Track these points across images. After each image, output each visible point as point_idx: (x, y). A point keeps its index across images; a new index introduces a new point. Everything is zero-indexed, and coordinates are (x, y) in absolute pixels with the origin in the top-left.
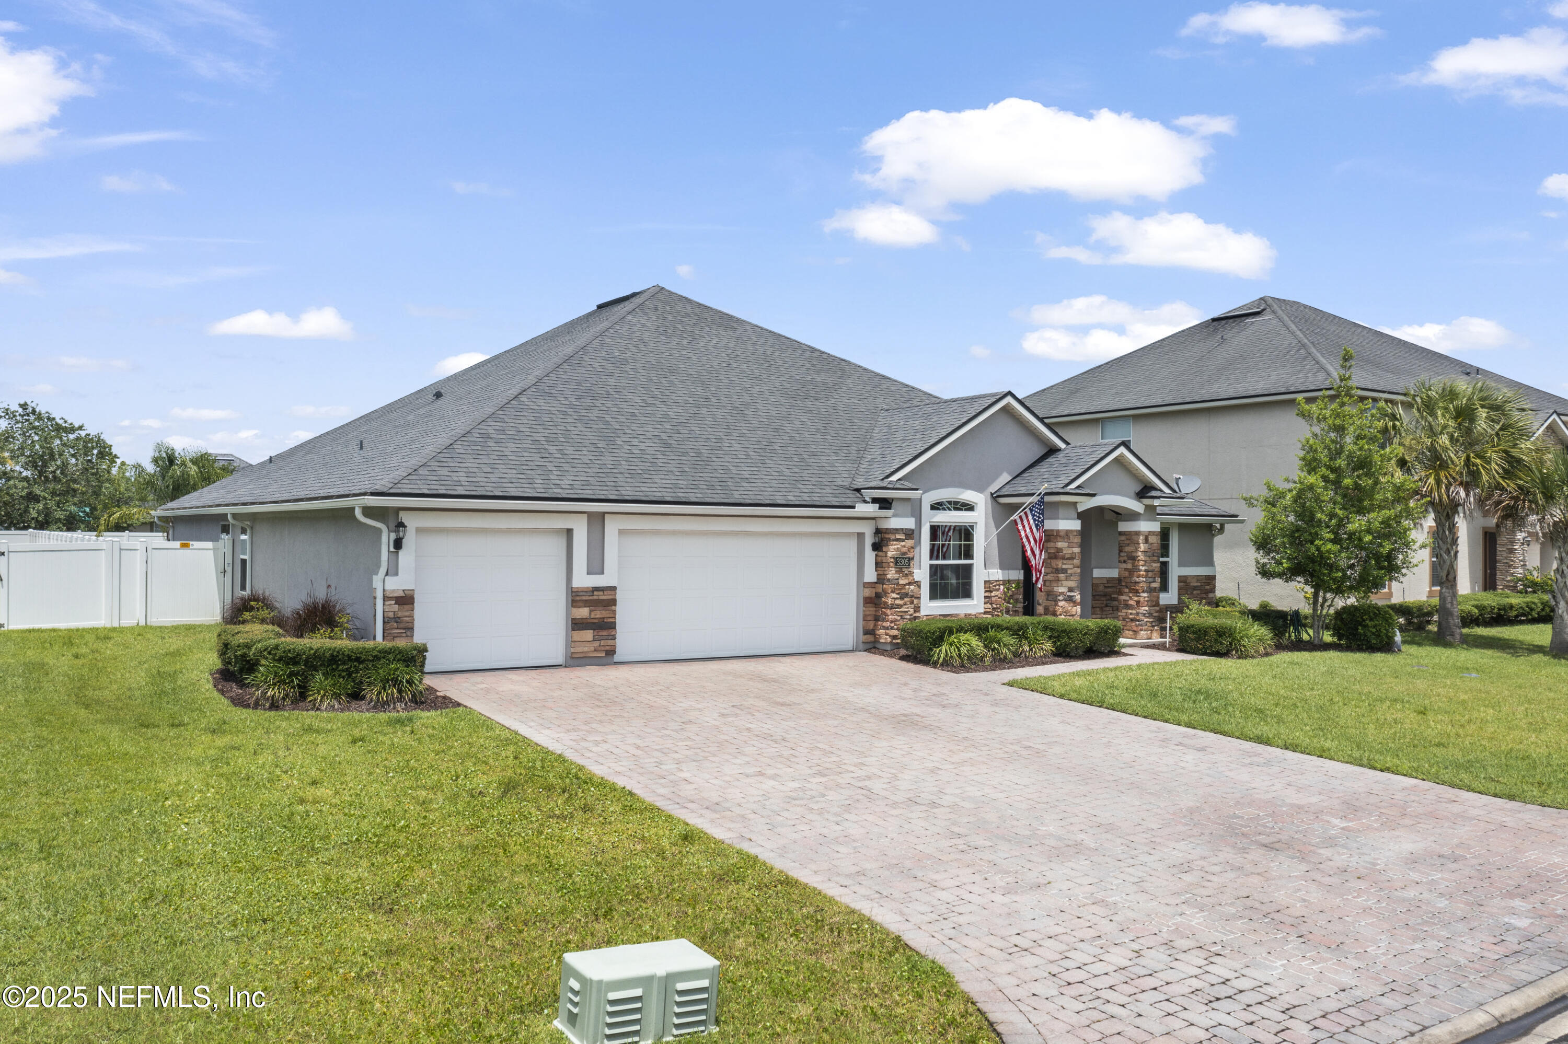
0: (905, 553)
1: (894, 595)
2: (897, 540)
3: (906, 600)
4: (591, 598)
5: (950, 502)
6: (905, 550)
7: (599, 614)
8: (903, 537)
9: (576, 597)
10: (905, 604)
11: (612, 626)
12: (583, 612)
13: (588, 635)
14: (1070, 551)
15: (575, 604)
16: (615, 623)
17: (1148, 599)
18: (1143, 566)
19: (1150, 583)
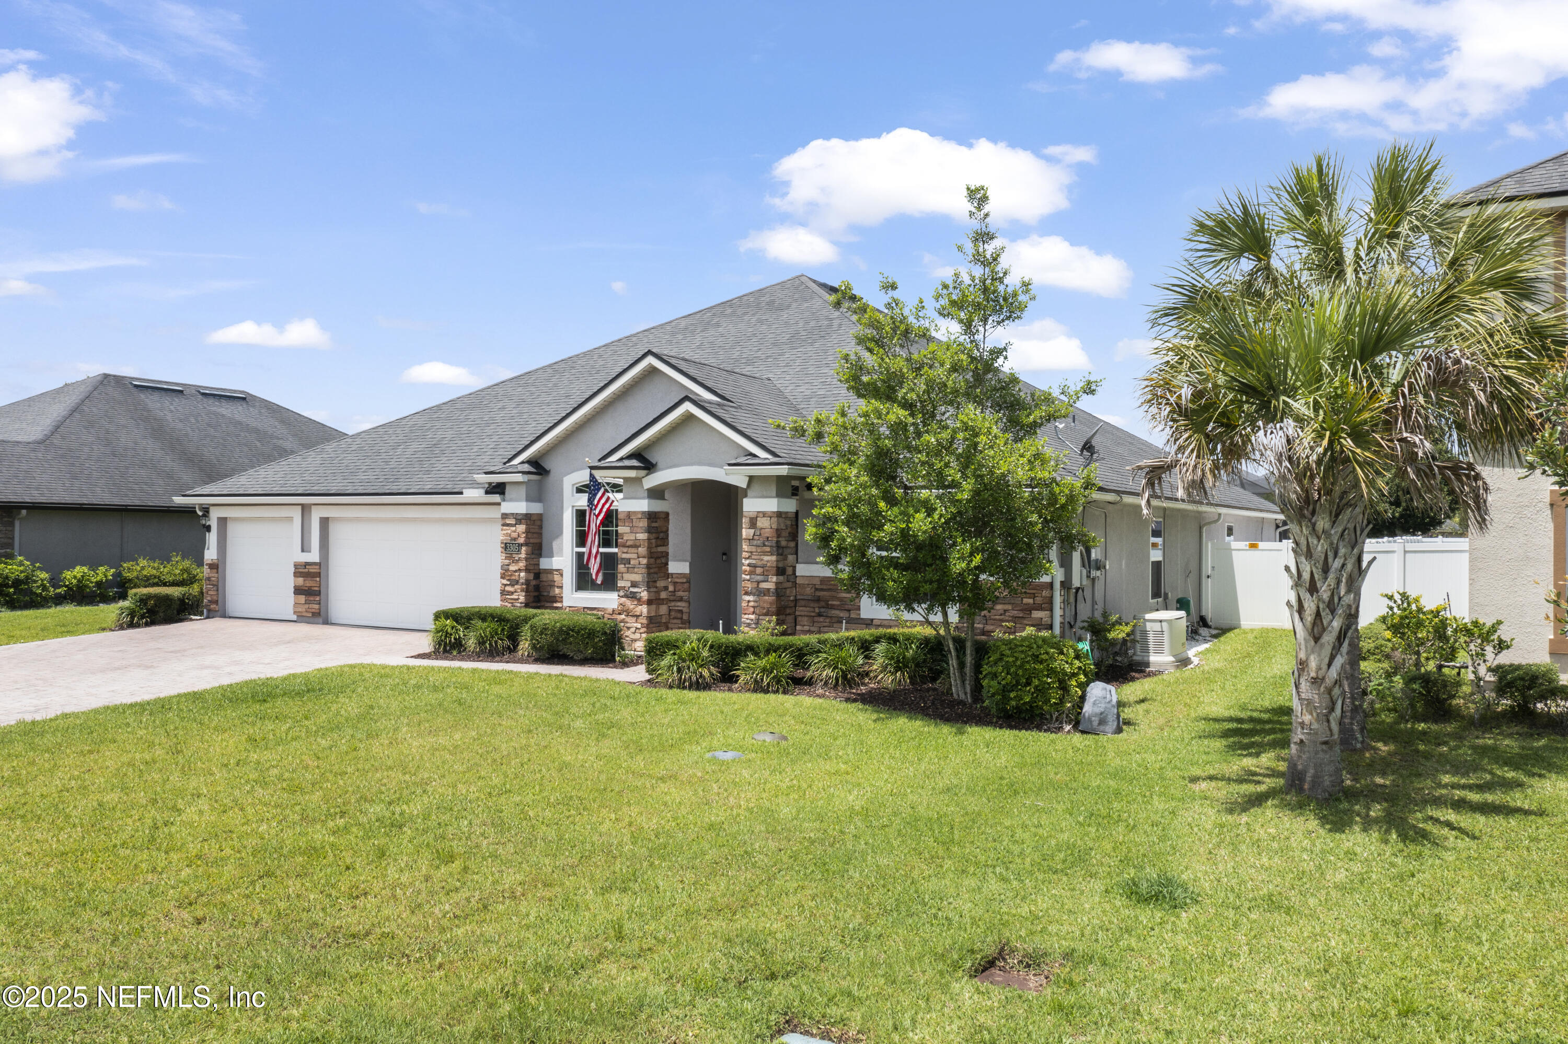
0: (515, 539)
1: (505, 581)
2: (508, 525)
3: (516, 587)
4: (304, 570)
6: (515, 535)
7: (309, 583)
8: (514, 522)
9: (298, 569)
10: (516, 591)
11: (318, 593)
12: (301, 581)
13: (303, 599)
14: (632, 537)
15: (297, 574)
16: (320, 591)
17: (756, 604)
18: (746, 559)
19: (758, 582)
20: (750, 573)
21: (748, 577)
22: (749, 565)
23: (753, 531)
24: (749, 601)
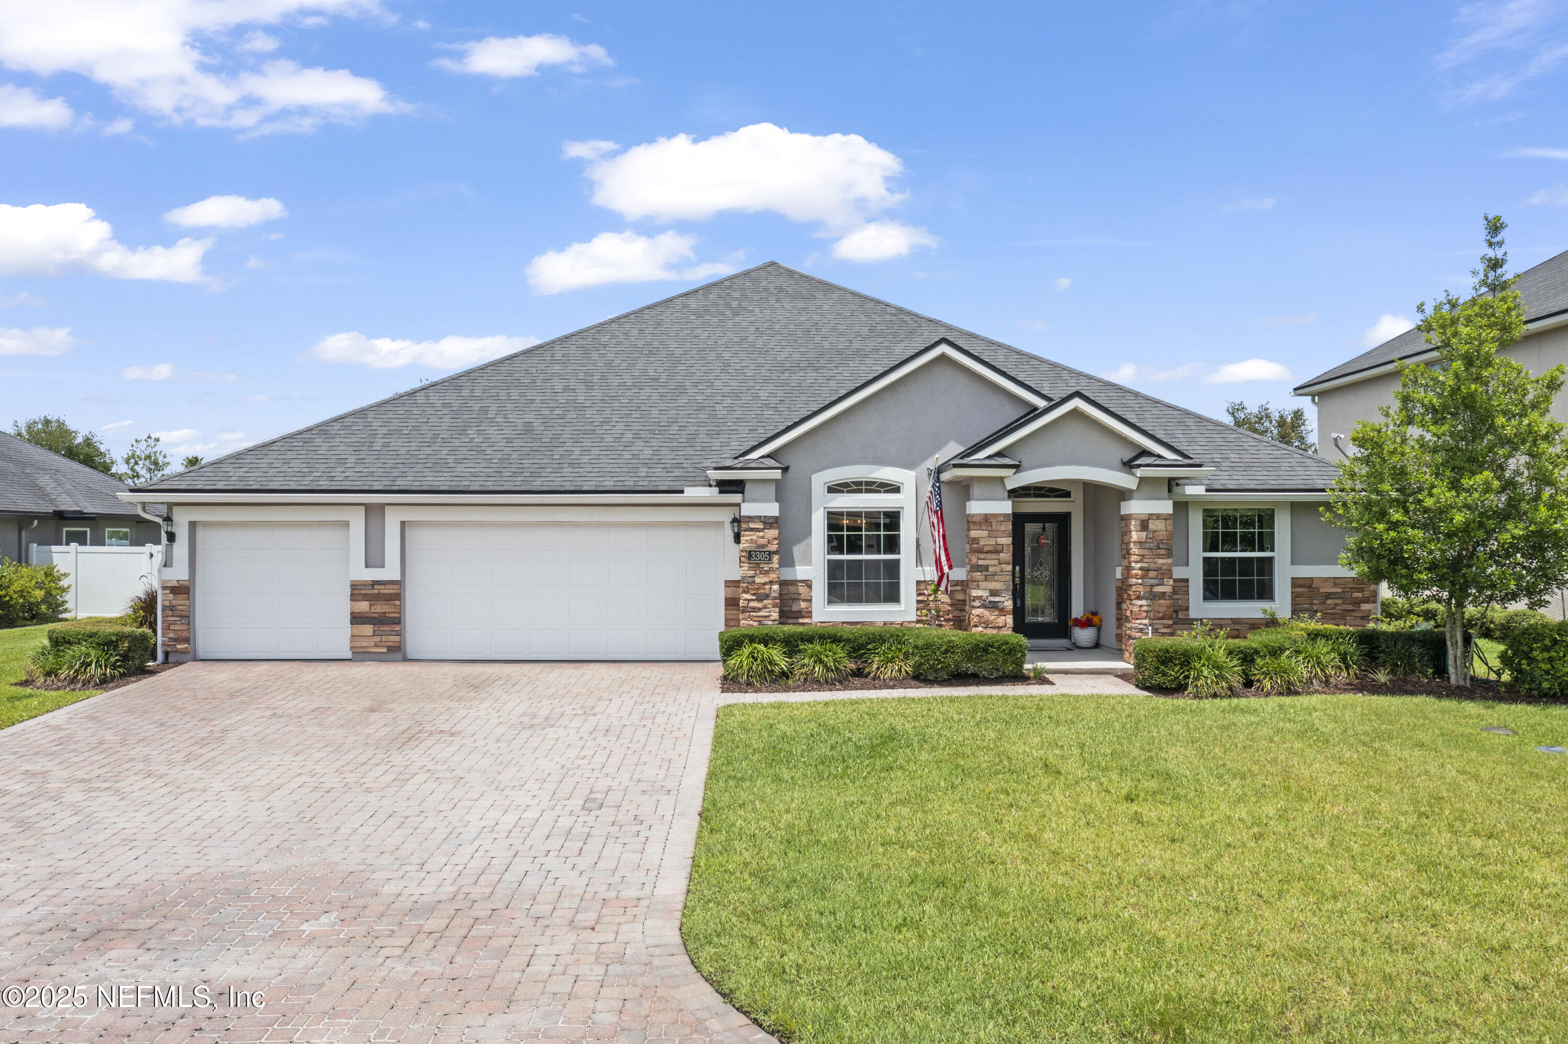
0: (763, 546)
1: (748, 596)
2: (752, 530)
3: (765, 602)
4: (370, 592)
5: (855, 483)
6: (762, 541)
7: (380, 608)
8: (761, 526)
9: (358, 591)
10: (765, 607)
11: (398, 621)
12: (363, 606)
13: (368, 629)
14: (992, 542)
15: (354, 597)
16: (400, 618)
17: (1150, 609)
18: (1136, 562)
19: (1152, 586)
20: (1142, 577)
21: (1140, 581)
22: (1141, 569)
23: (1145, 533)
24: (1141, 606)
